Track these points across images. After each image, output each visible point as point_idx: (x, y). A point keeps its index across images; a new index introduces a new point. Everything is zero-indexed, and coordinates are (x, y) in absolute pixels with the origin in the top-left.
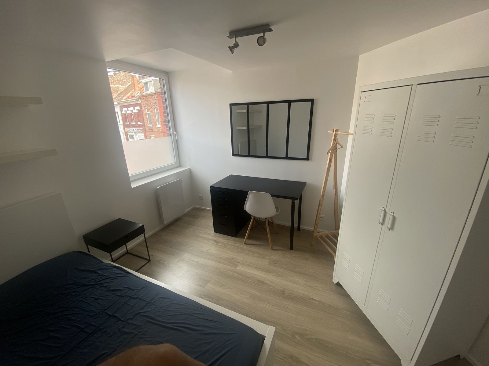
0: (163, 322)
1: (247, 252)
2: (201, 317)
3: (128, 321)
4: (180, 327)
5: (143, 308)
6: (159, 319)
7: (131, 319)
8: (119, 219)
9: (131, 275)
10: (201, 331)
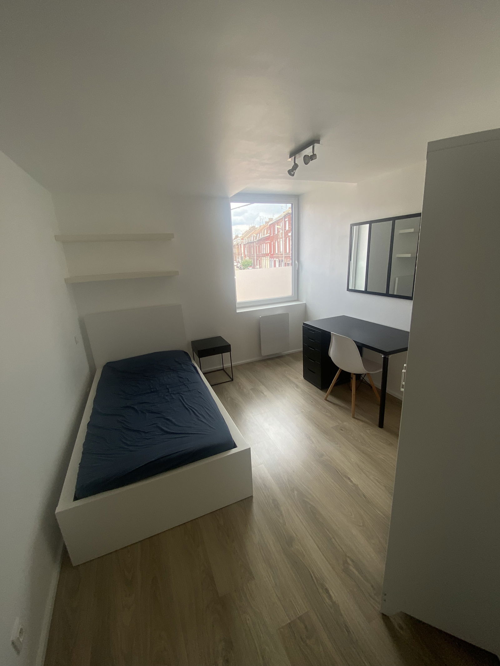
0: (185, 403)
1: (320, 408)
2: (207, 411)
3: (171, 394)
4: (191, 410)
5: (184, 392)
6: (185, 400)
7: (174, 394)
8: (220, 337)
9: (198, 375)
10: (199, 417)
